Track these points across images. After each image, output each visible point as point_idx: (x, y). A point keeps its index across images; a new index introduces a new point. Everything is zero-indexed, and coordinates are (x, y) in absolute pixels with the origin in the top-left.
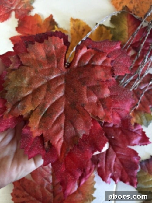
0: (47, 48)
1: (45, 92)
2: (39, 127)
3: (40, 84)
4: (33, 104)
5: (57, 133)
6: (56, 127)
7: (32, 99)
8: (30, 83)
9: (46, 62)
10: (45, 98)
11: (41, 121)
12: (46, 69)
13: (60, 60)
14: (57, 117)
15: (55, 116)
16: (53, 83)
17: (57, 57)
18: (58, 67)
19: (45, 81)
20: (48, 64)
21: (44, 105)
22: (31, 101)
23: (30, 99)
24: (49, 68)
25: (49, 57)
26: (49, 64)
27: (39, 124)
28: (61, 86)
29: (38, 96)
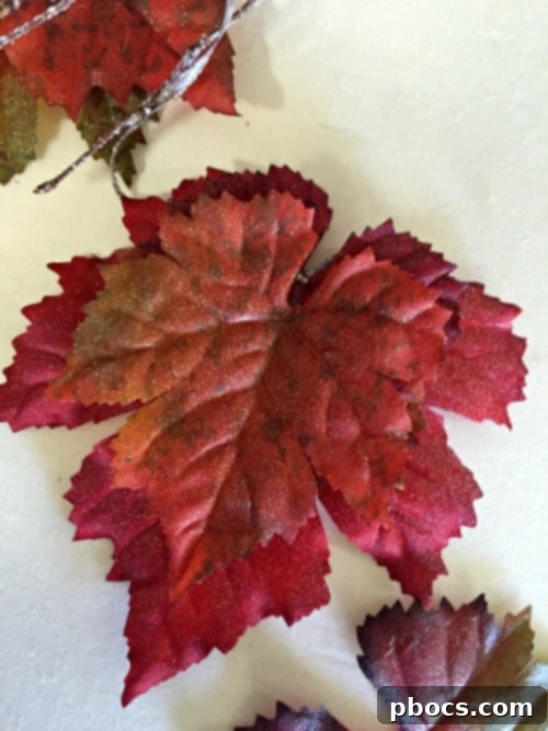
0: (256, 223)
1: (200, 358)
2: (142, 462)
3: (193, 327)
4: (148, 381)
5: (193, 500)
6: (193, 481)
7: (152, 367)
8: (163, 315)
9: (237, 265)
10: (192, 377)
11: (154, 443)
12: (228, 288)
13: (282, 273)
14: (208, 447)
15: (203, 445)
16: (235, 339)
17: (277, 259)
18: (267, 292)
19: (212, 322)
20: (240, 271)
21: (182, 396)
22: (145, 372)
23: (142, 366)
24: (239, 288)
25: (251, 254)
26: (242, 274)
27: (147, 452)
28: (255, 355)
29: (174, 362)
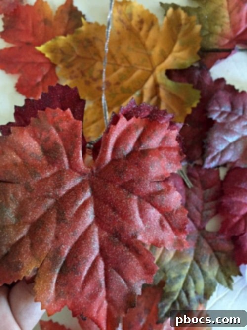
0: (41, 134)
1: (55, 225)
2: (57, 297)
3: (41, 211)
4: (33, 255)
6: (89, 288)
7: (32, 245)
8: (21, 214)
9: (45, 162)
10: (57, 237)
11: (57, 283)
12: (47, 178)
13: (72, 152)
14: (87, 268)
15: (84, 269)
16: (68, 204)
17: (65, 147)
18: (70, 167)
19: (50, 202)
20: (48, 165)
21: (58, 252)
22: (29, 250)
23: (27, 247)
24: (53, 175)
25: (50, 153)
26: (51, 166)
27: (56, 290)
28: (85, 205)
29: (42, 237)
